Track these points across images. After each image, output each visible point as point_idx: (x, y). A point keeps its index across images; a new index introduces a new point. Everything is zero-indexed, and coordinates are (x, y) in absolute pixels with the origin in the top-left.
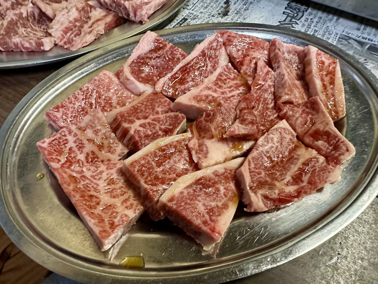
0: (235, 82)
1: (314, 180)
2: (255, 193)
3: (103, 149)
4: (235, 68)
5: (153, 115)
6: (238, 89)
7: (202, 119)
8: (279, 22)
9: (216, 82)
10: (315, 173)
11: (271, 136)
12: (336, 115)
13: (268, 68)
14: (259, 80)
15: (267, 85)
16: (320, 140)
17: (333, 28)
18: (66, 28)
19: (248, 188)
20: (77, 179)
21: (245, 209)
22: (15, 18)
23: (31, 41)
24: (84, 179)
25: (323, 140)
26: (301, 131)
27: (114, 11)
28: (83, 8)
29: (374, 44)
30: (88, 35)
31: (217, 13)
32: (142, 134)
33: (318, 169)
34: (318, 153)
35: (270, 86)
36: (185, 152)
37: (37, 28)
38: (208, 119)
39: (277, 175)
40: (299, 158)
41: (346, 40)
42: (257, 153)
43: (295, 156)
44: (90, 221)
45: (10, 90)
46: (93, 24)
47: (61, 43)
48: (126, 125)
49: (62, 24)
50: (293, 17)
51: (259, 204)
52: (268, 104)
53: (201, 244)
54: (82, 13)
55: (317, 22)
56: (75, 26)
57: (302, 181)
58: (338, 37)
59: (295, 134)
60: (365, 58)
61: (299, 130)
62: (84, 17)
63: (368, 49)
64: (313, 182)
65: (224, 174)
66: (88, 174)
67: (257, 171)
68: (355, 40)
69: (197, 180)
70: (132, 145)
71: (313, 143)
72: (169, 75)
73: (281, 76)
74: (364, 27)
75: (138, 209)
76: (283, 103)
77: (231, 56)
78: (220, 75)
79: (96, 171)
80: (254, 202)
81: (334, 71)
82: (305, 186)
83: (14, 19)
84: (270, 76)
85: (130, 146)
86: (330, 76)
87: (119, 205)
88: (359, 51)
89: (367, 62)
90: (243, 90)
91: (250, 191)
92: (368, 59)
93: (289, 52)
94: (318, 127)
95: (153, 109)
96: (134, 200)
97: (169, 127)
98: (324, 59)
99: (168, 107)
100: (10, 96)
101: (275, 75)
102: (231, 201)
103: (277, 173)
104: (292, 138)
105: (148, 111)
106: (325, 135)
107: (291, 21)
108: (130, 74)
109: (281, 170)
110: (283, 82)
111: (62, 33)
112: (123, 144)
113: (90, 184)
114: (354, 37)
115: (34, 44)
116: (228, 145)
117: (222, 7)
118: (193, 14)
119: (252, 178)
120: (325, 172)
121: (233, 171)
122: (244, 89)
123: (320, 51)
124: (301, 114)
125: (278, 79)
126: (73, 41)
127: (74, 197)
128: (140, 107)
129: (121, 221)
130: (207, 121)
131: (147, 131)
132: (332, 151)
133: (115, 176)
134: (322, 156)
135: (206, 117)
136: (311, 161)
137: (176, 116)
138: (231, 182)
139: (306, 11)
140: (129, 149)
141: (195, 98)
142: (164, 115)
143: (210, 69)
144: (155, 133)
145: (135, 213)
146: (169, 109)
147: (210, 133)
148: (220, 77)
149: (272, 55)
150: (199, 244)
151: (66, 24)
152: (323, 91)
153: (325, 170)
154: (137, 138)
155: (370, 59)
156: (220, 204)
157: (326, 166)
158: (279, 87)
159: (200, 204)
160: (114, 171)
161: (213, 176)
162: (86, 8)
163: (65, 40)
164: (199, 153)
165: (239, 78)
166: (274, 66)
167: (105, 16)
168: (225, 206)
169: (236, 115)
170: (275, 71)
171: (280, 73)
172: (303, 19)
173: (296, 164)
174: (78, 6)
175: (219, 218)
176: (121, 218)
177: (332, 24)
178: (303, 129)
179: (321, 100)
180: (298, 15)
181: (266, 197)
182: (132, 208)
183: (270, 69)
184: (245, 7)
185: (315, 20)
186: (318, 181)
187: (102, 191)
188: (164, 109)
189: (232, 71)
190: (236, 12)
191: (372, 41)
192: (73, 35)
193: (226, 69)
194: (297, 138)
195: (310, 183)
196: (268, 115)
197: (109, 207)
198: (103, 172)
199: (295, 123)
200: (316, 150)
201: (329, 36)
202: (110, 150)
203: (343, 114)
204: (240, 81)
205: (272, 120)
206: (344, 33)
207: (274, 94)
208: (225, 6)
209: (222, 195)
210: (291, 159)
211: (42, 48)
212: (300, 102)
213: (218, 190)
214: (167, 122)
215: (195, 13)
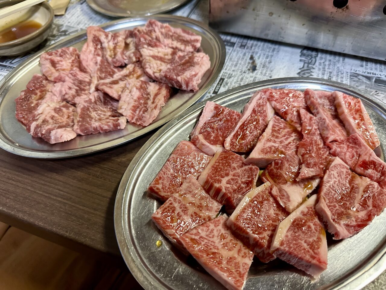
0: (286, 130)
1: (377, 204)
2: (338, 223)
3: (203, 208)
4: (282, 118)
5: (232, 171)
6: (290, 136)
7: (272, 167)
8: (300, 69)
9: (273, 133)
10: (376, 198)
11: (332, 172)
12: (373, 145)
13: (309, 115)
14: (306, 126)
15: (313, 129)
16: (369, 169)
17: (342, 68)
18: (134, 106)
19: (332, 221)
20: (198, 241)
21: (334, 238)
22: (86, 104)
23: (109, 124)
24: (202, 240)
25: (371, 169)
26: (352, 163)
27: (164, 83)
28: (141, 86)
29: (378, 77)
30: (154, 110)
31: (247, 69)
32: (231, 190)
33: (376, 194)
34: (371, 180)
35: (315, 129)
36: (271, 199)
37: (105, 109)
38: (277, 167)
39: (348, 205)
40: (359, 187)
41: (356, 77)
42: (326, 189)
43: (355, 186)
44: (223, 275)
45: (96, 169)
46: (154, 99)
47: (134, 121)
48: (217, 185)
49: (128, 104)
50: (309, 63)
51: (344, 232)
52: (319, 145)
53: (311, 274)
54: (142, 90)
55: (329, 65)
56: (141, 104)
57: (368, 206)
58: (349, 75)
59: (349, 167)
60: (375, 91)
61: (350, 163)
62: (145, 94)
63: (375, 82)
64: (377, 206)
65: (308, 212)
66: (203, 234)
67: (332, 204)
68: (363, 76)
69: (292, 223)
70: (225, 201)
71: (364, 172)
72: (232, 134)
73: (322, 120)
74: (366, 63)
75: (251, 256)
76: (330, 142)
77: (276, 109)
78: (273, 127)
79: (208, 230)
80: (340, 232)
81: (360, 109)
82: (371, 210)
83: (86, 106)
84: (313, 121)
85: (223, 202)
86: (358, 114)
87: (236, 256)
88: (369, 84)
89: (377, 94)
90: (295, 136)
91: (334, 223)
92: (378, 91)
93: (320, 97)
94: (364, 159)
95: (230, 166)
96: (245, 249)
97: (249, 179)
98: (350, 101)
99: (241, 162)
100: (98, 174)
101: (317, 120)
102: (321, 234)
103: (347, 203)
104: (347, 171)
105: (226, 168)
106: (372, 164)
107: (308, 67)
108: (204, 140)
109: (349, 200)
110: (326, 125)
111: (132, 112)
112: (217, 201)
113: (209, 243)
114: (361, 73)
115: (112, 126)
116: (300, 185)
117: (249, 63)
118: (227, 73)
119: (332, 212)
120: (383, 196)
121: (313, 208)
122: (295, 134)
123: (345, 95)
124: (347, 149)
125: (321, 123)
126: (143, 117)
127: (202, 257)
128: (218, 166)
129: (244, 270)
130: (277, 169)
131: (233, 187)
132: (381, 177)
133: (223, 231)
134: (375, 181)
135: (275, 165)
136: (369, 188)
137: (251, 169)
138: (315, 218)
139: (317, 56)
140: (222, 205)
141: (263, 151)
142: (240, 169)
143: (262, 123)
144: (239, 187)
145: (250, 260)
146: (242, 164)
147: (283, 178)
148: (274, 129)
149: (309, 103)
150: (309, 274)
151: (133, 103)
152: (358, 127)
153: (382, 194)
154: (229, 195)
155: (379, 90)
156: (315, 239)
157: (381, 190)
158: (323, 130)
159: (303, 242)
160: (220, 227)
161: (301, 216)
162: (143, 86)
163: (136, 117)
164: (283, 198)
165: (288, 126)
166: (313, 112)
167: (160, 89)
168: (319, 239)
169: (300, 160)
170: (316, 116)
171: (321, 118)
172: (317, 63)
173: (358, 193)
174: (137, 86)
175: (319, 250)
176: (244, 266)
177: (341, 65)
178: (352, 162)
179: (360, 136)
180: (312, 61)
181: (347, 226)
182: (246, 256)
183: (311, 115)
184: (268, 60)
185: (327, 63)
186: (381, 204)
187: (220, 247)
188: (239, 164)
189: (280, 121)
190: (262, 66)
191: (375, 74)
192: (141, 113)
193: (276, 121)
194: (351, 170)
195: (374, 206)
196: (322, 154)
197: (230, 260)
198: (213, 230)
199: (345, 157)
200: (369, 178)
201: (342, 76)
202: (208, 208)
203: (378, 144)
204: (289, 128)
205: (326, 158)
206: (352, 71)
207: (321, 134)
208: (251, 61)
209: (314, 230)
210: (353, 189)
211: (119, 128)
212: (342, 138)
213: (309, 227)
214: (245, 175)
215: (229, 72)
